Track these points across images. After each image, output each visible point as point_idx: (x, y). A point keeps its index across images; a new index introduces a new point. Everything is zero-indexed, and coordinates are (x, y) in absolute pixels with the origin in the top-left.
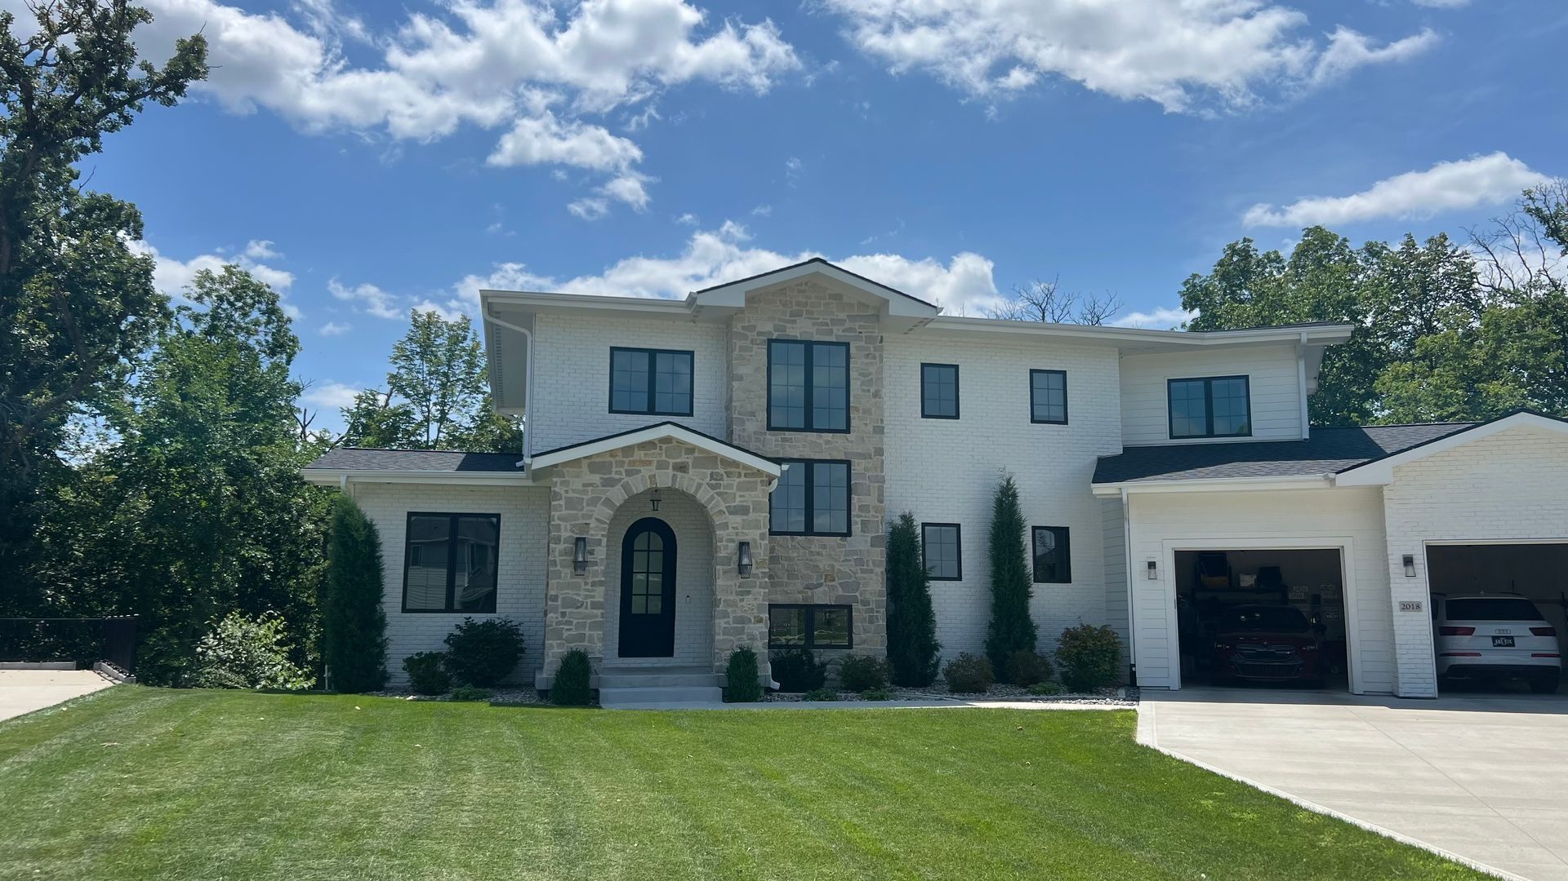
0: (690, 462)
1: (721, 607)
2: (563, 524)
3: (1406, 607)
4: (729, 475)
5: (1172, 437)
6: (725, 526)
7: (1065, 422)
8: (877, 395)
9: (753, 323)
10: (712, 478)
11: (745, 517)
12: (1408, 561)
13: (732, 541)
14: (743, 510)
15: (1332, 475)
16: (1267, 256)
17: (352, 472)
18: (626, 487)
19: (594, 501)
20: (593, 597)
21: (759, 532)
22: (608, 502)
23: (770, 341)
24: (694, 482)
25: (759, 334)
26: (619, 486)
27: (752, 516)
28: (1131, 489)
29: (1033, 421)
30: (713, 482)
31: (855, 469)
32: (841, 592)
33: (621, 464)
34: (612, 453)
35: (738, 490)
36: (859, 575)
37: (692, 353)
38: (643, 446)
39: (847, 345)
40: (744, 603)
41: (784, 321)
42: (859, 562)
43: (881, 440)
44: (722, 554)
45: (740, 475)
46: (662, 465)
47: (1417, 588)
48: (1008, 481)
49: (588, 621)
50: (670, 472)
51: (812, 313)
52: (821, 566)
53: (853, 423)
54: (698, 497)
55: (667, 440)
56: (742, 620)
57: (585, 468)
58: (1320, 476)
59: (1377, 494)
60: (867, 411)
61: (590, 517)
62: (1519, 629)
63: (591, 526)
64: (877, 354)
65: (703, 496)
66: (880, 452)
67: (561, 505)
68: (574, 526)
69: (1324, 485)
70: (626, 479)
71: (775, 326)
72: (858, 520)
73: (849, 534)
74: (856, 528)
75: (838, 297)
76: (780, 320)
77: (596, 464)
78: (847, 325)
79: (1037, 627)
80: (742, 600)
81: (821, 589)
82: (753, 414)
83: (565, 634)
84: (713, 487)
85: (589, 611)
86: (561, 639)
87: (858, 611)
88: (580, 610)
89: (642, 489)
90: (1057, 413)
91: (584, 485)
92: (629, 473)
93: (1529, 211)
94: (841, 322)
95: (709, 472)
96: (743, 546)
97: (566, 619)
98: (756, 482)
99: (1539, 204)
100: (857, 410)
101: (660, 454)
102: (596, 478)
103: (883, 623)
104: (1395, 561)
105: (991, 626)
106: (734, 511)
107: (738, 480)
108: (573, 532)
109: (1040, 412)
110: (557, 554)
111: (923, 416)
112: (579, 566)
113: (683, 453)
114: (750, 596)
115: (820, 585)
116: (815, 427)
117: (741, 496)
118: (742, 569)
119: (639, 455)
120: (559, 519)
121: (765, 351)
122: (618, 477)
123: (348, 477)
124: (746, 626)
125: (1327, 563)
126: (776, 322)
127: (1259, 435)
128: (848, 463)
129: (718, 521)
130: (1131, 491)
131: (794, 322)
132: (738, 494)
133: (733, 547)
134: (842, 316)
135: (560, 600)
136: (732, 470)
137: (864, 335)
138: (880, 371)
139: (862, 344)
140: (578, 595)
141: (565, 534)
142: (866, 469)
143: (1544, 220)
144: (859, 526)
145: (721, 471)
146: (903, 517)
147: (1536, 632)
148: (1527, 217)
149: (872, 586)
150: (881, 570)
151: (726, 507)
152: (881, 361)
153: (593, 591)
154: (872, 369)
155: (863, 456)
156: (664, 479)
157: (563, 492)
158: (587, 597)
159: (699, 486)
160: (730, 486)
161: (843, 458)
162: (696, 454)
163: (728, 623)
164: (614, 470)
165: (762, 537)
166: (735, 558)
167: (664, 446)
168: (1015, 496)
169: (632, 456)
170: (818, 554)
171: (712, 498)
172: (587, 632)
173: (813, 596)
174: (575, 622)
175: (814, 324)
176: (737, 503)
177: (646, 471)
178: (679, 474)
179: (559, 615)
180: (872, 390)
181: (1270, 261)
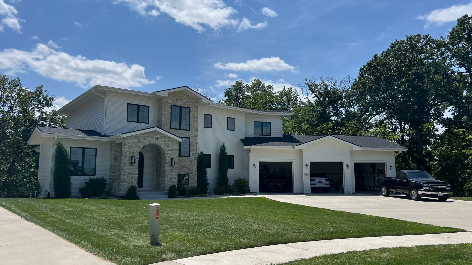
0: (160, 137)
1: (167, 175)
2: (128, 152)
3: (306, 175)
4: (169, 141)
5: (254, 135)
6: (168, 154)
7: (234, 130)
8: (196, 121)
9: (167, 100)
10: (165, 142)
11: (172, 152)
12: (306, 165)
13: (169, 158)
14: (172, 150)
15: (294, 146)
16: (246, 85)
17: (59, 135)
18: (143, 143)
19: (135, 147)
20: (135, 172)
21: (176, 156)
22: (139, 147)
23: (171, 106)
24: (160, 143)
25: (169, 103)
26: (142, 143)
27: (174, 152)
28: (253, 147)
29: (227, 130)
30: (165, 143)
31: (191, 139)
32: (187, 171)
33: (142, 137)
34: (140, 134)
35: (171, 145)
36: (191, 167)
37: (149, 107)
38: (148, 133)
39: (190, 108)
40: (172, 174)
41: (175, 101)
42: (191, 163)
43: (197, 133)
44: (167, 161)
45: (171, 141)
46: (152, 138)
47: (307, 171)
48: (224, 144)
49: (134, 178)
50: (155, 140)
51: (182, 99)
52: (182, 164)
53: (191, 128)
54: (161, 146)
55: (154, 131)
56: (171, 178)
57: (133, 138)
58: (291, 146)
59: (301, 151)
60: (194, 126)
61: (134, 151)
62: (323, 179)
63: (135, 153)
64: (197, 111)
65: (163, 146)
66: (197, 136)
67: (127, 147)
68: (131, 153)
69: (292, 148)
70: (144, 141)
71: (173, 102)
72: (191, 153)
73: (189, 156)
74: (191, 155)
75: (188, 96)
76: (174, 100)
77: (136, 137)
78: (190, 103)
79: (229, 179)
80: (171, 173)
81: (182, 170)
82: (167, 124)
83: (128, 181)
84: (165, 144)
85: (134, 175)
86: (127, 183)
87: (191, 175)
88: (132, 175)
89: (147, 144)
90: (232, 128)
91: (133, 142)
92: (144, 139)
93: (306, 83)
94: (188, 102)
95: (164, 140)
96: (172, 159)
97: (128, 177)
98: (175, 143)
99: (308, 82)
100: (192, 125)
101: (152, 135)
102: (136, 140)
103: (196, 178)
104: (304, 165)
105: (218, 179)
106: (170, 150)
107: (171, 142)
108: (130, 154)
109: (229, 128)
110: (126, 160)
111: (204, 127)
112: (131, 163)
113: (158, 135)
114: (173, 172)
115: (182, 169)
116: (182, 129)
117: (172, 147)
118: (172, 165)
119: (147, 135)
120: (127, 151)
121: (170, 108)
122: (141, 140)
123: (58, 136)
124: (172, 179)
125: (289, 165)
126: (173, 101)
127: (273, 135)
128: (189, 138)
129: (166, 153)
130: (252, 148)
131: (177, 101)
132: (171, 146)
133: (170, 159)
134: (189, 101)
135: (127, 172)
136: (170, 140)
137: (194, 106)
138: (197, 115)
139: (193, 108)
140: (131, 171)
141: (128, 155)
142: (193, 140)
143: (309, 86)
144: (191, 154)
145: (167, 140)
146: (201, 152)
147: (326, 180)
148: (305, 85)
149: (194, 169)
150: (196, 165)
151: (168, 149)
152: (197, 113)
153: (135, 170)
154: (195, 115)
155: (193, 137)
156: (153, 141)
157: (127, 144)
158: (133, 172)
159: (162, 143)
160: (169, 144)
161: (188, 137)
162: (161, 135)
163: (168, 179)
164: (141, 138)
165: (176, 157)
166: (170, 162)
167: (153, 133)
168: (225, 148)
169: (145, 135)
170: (182, 161)
171: (165, 147)
172: (134, 181)
173: (180, 172)
174: (130, 178)
175: (182, 102)
176: (171, 148)
177: (149, 139)
178: (157, 140)
179: (126, 177)
180: (195, 120)
181: (246, 87)
